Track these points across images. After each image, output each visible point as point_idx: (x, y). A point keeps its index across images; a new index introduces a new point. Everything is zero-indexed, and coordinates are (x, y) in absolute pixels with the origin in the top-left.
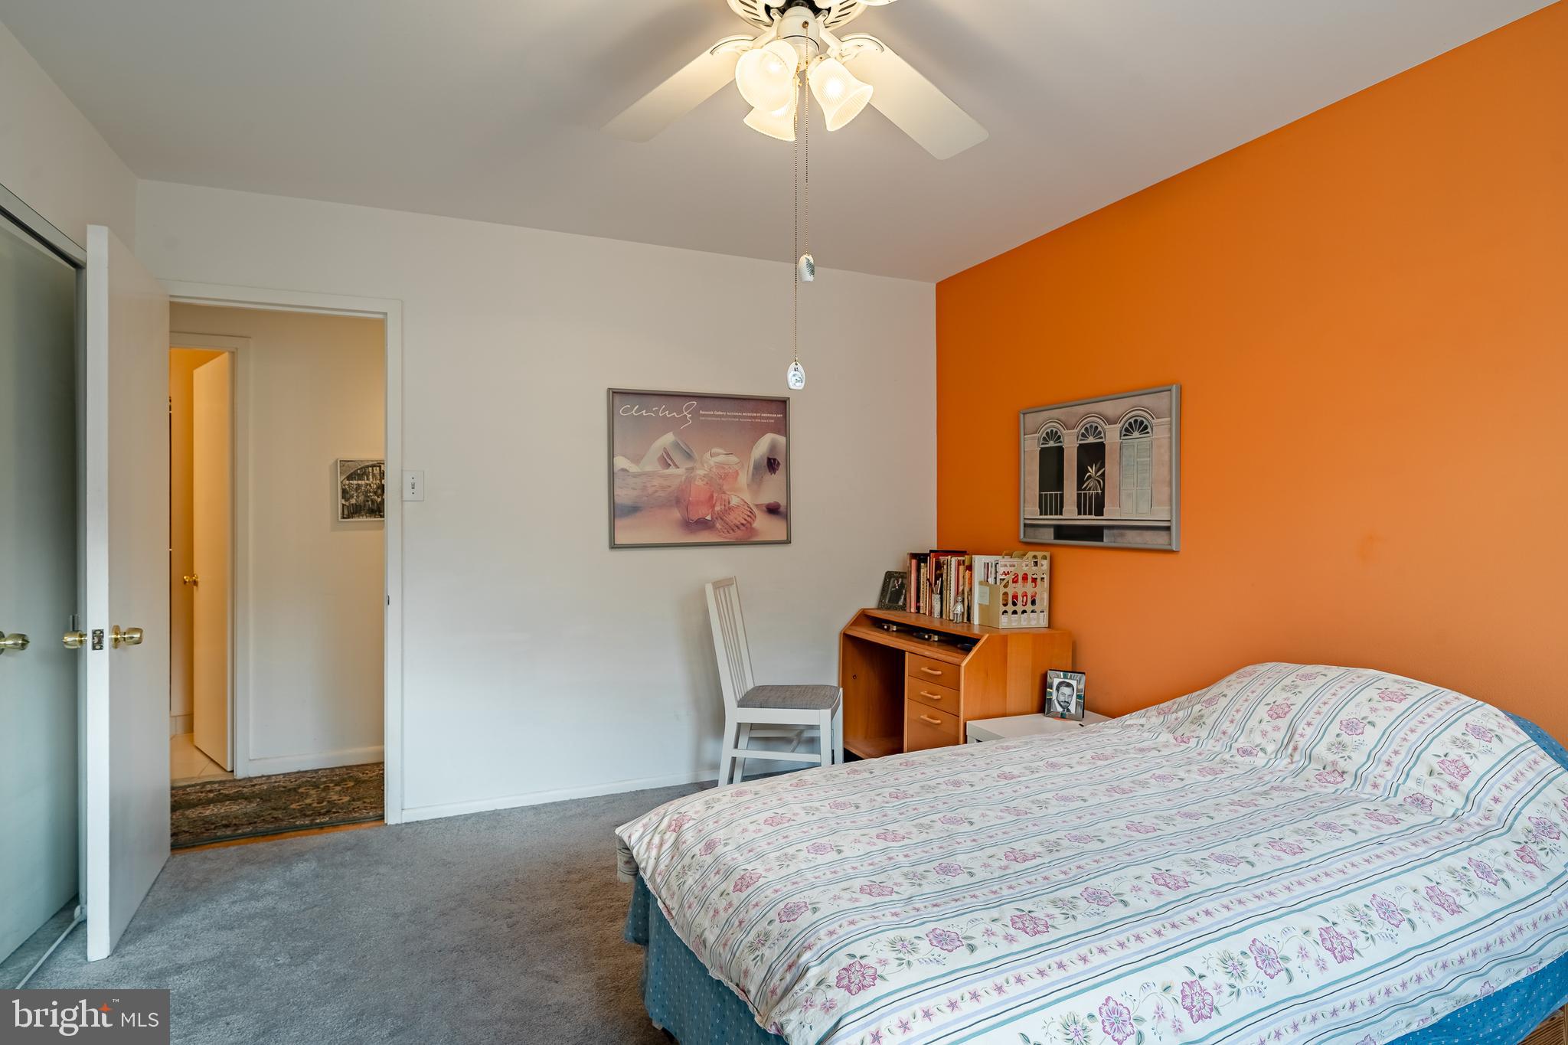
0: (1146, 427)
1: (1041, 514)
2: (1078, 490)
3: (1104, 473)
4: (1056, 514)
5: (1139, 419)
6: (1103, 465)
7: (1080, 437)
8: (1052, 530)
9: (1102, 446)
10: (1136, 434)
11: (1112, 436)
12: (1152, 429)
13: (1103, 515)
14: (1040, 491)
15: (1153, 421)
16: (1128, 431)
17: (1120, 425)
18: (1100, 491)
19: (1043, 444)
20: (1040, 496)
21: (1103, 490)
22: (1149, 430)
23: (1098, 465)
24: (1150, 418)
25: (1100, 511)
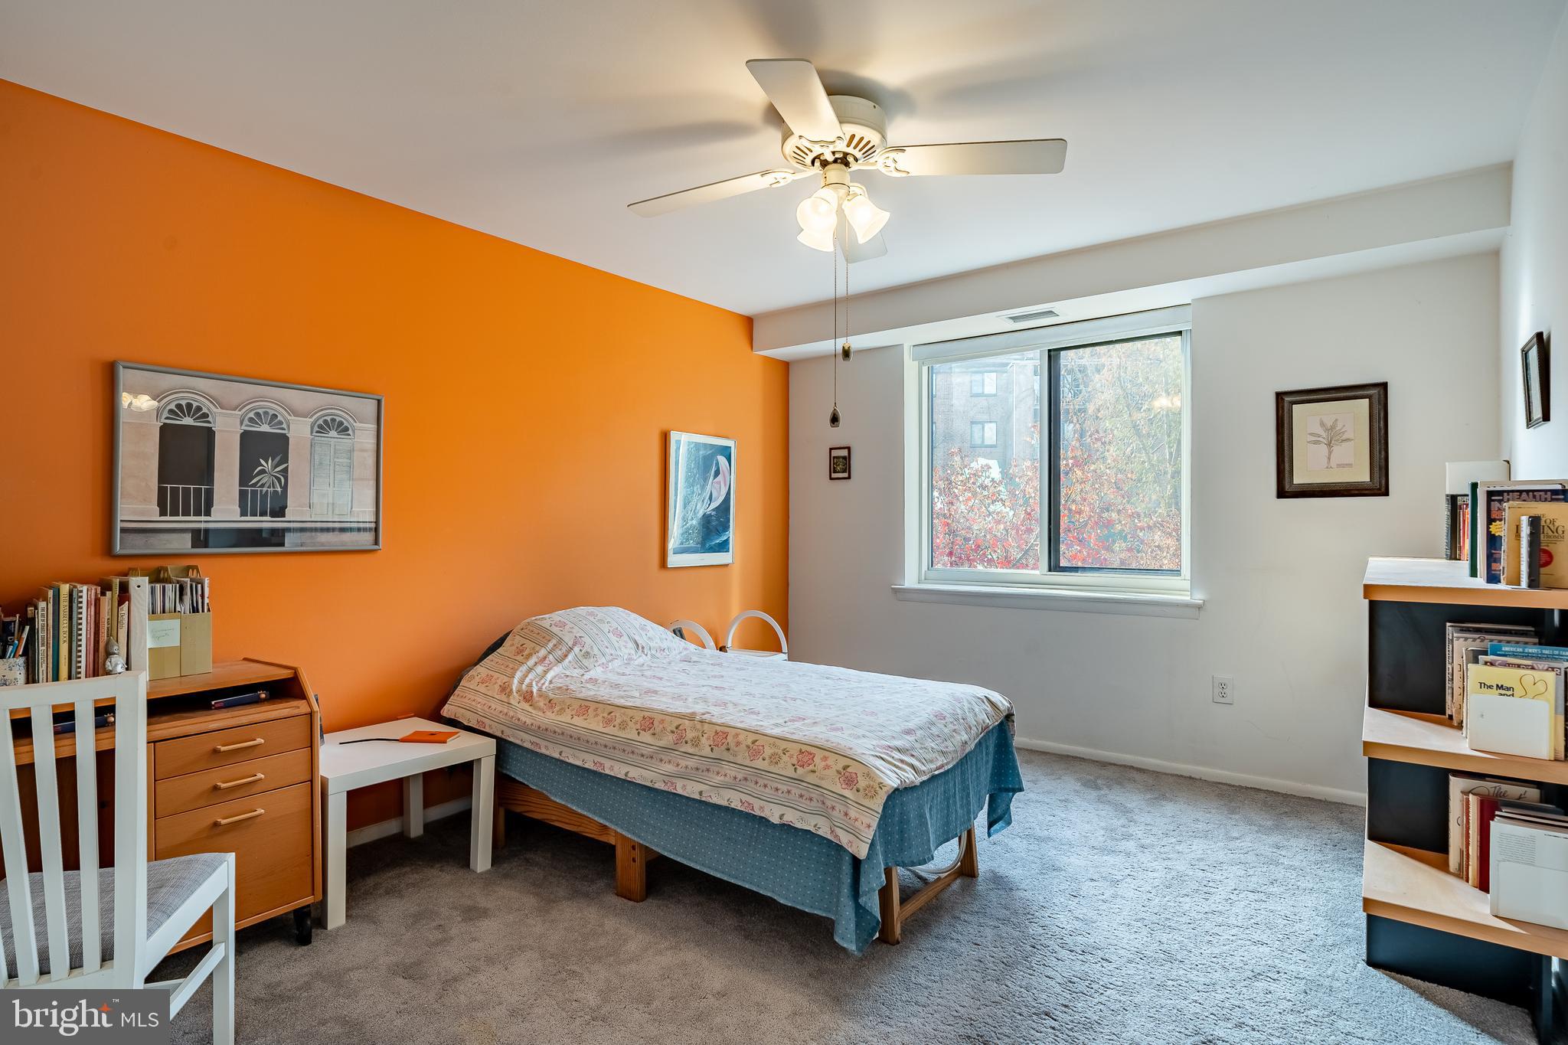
0: (347, 429)
1: (161, 515)
2: (241, 485)
3: (286, 470)
4: (198, 513)
5: (338, 419)
6: (285, 459)
7: (246, 422)
8: (188, 536)
9: (285, 439)
10: (333, 433)
11: (299, 431)
12: (354, 432)
13: (284, 517)
14: (160, 482)
15: (355, 424)
16: (323, 427)
17: (312, 420)
18: (279, 489)
19: (167, 418)
20: (160, 489)
21: (285, 488)
22: (350, 432)
23: (278, 459)
24: (352, 421)
25: (279, 512)
